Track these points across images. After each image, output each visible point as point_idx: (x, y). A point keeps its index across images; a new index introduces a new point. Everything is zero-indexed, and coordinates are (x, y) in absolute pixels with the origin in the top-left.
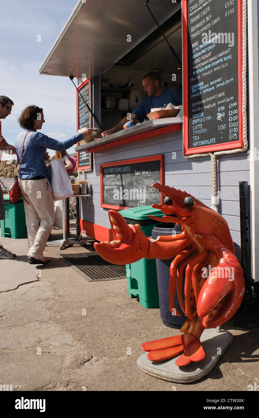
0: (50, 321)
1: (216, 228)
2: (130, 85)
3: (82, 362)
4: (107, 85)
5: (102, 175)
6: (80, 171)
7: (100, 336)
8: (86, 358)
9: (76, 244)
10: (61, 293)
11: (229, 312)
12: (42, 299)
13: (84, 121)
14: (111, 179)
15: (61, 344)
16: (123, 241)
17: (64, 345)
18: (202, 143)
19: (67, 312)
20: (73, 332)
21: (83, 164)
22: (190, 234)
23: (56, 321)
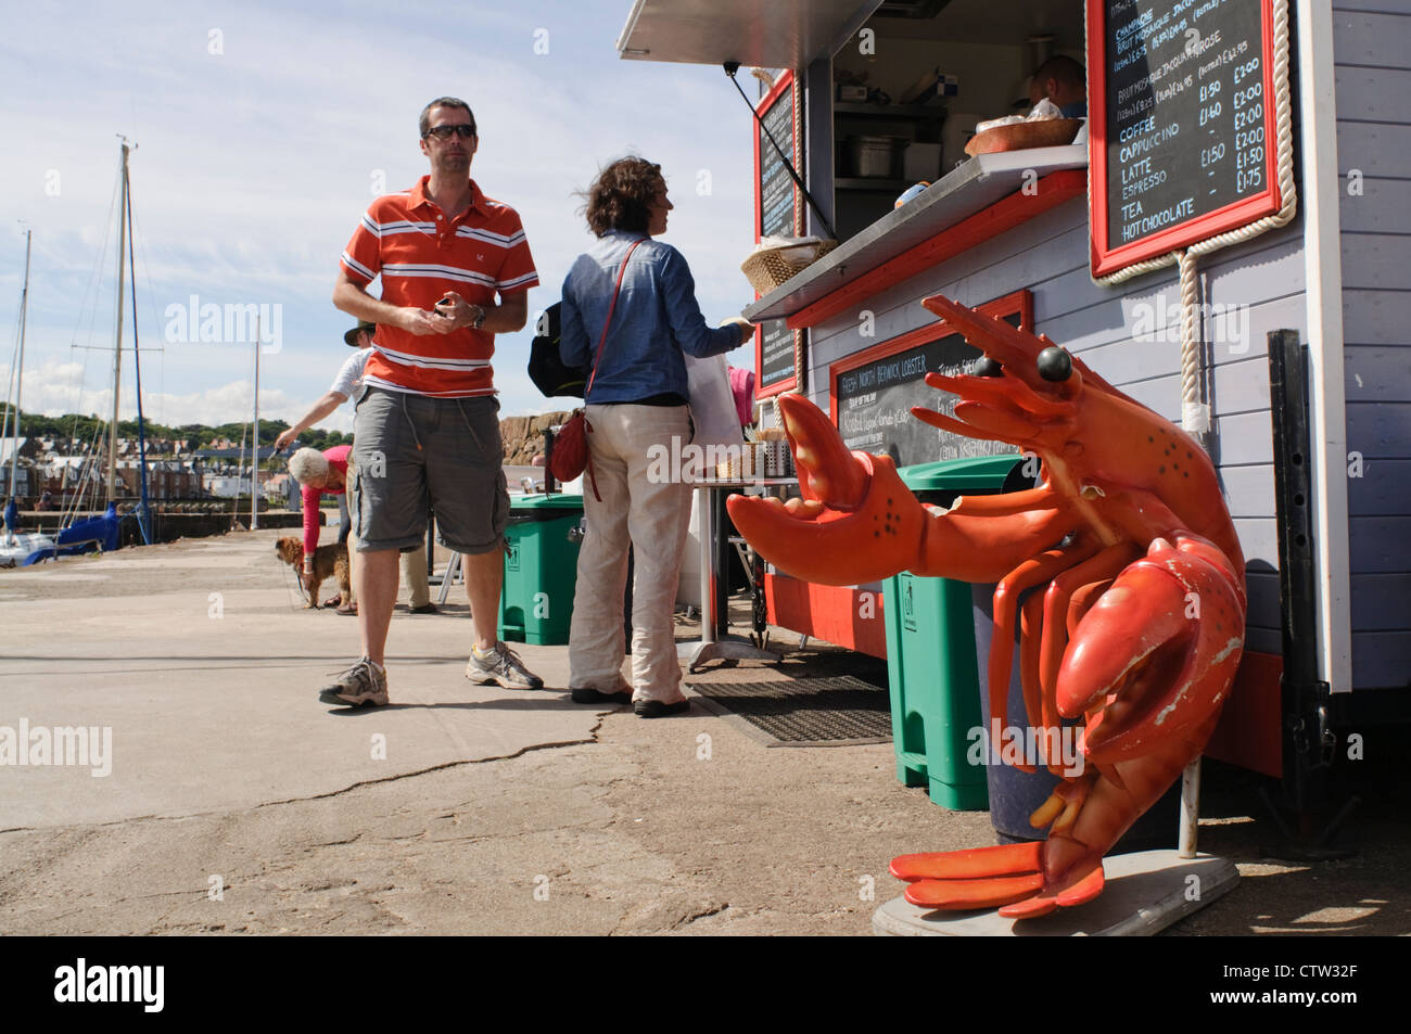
0: (610, 830)
1: (1162, 470)
2: (941, 89)
3: (689, 916)
4: (861, 93)
5: (835, 401)
6: (765, 400)
7: (770, 867)
8: (706, 905)
9: (747, 657)
10: (663, 770)
11: (1172, 707)
12: (593, 783)
13: (780, 222)
14: (865, 412)
15: (630, 880)
16: (829, 504)
17: (639, 883)
18: (1152, 222)
19: (672, 812)
20: (678, 855)
21: (775, 375)
22: (1067, 485)
23: (630, 829)
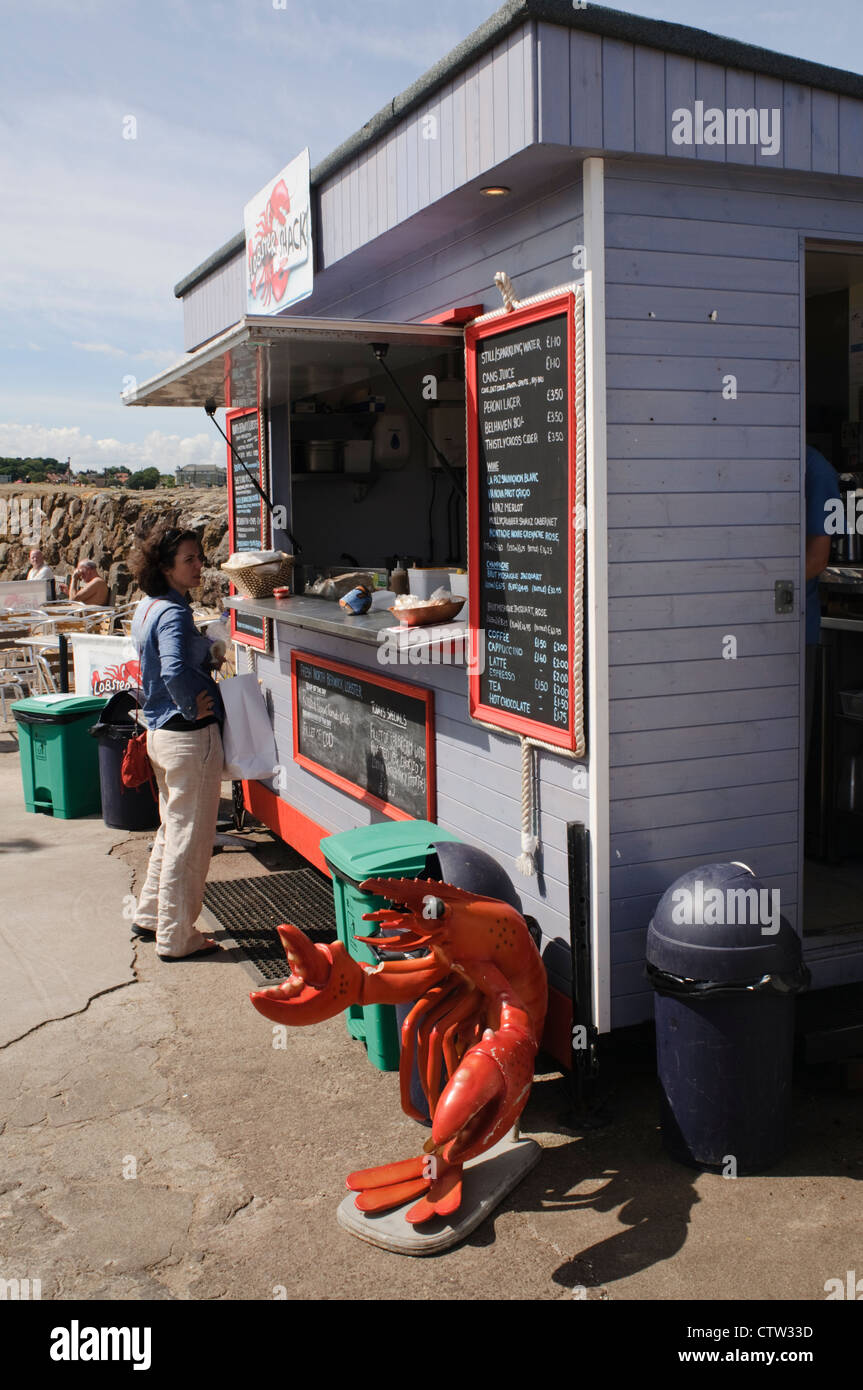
0: (168, 1108)
1: (498, 947)
2: (372, 407)
3: (233, 1211)
4: (311, 408)
5: (295, 678)
6: (240, 643)
7: (272, 1147)
8: (241, 1200)
10: (191, 1024)
12: (146, 1044)
13: (249, 511)
14: (318, 699)
15: (190, 1167)
16: (307, 982)
17: (197, 1169)
18: (507, 702)
19: (205, 1083)
20: (216, 1135)
21: (247, 627)
23: (180, 1105)
